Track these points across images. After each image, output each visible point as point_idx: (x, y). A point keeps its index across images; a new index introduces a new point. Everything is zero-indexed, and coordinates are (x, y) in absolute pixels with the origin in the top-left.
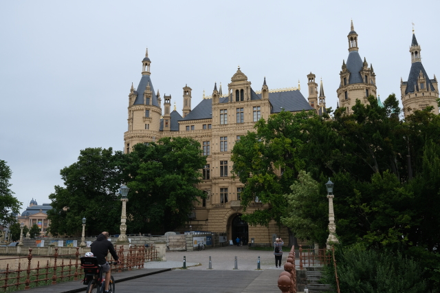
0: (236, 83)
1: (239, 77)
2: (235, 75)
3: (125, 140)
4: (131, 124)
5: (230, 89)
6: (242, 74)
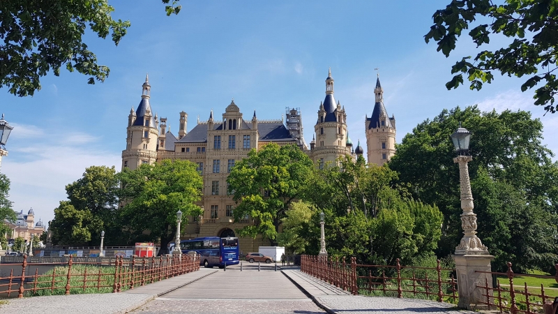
0: (230, 113)
1: (233, 108)
2: (229, 106)
3: (123, 157)
4: (129, 143)
5: (224, 118)
6: (236, 106)
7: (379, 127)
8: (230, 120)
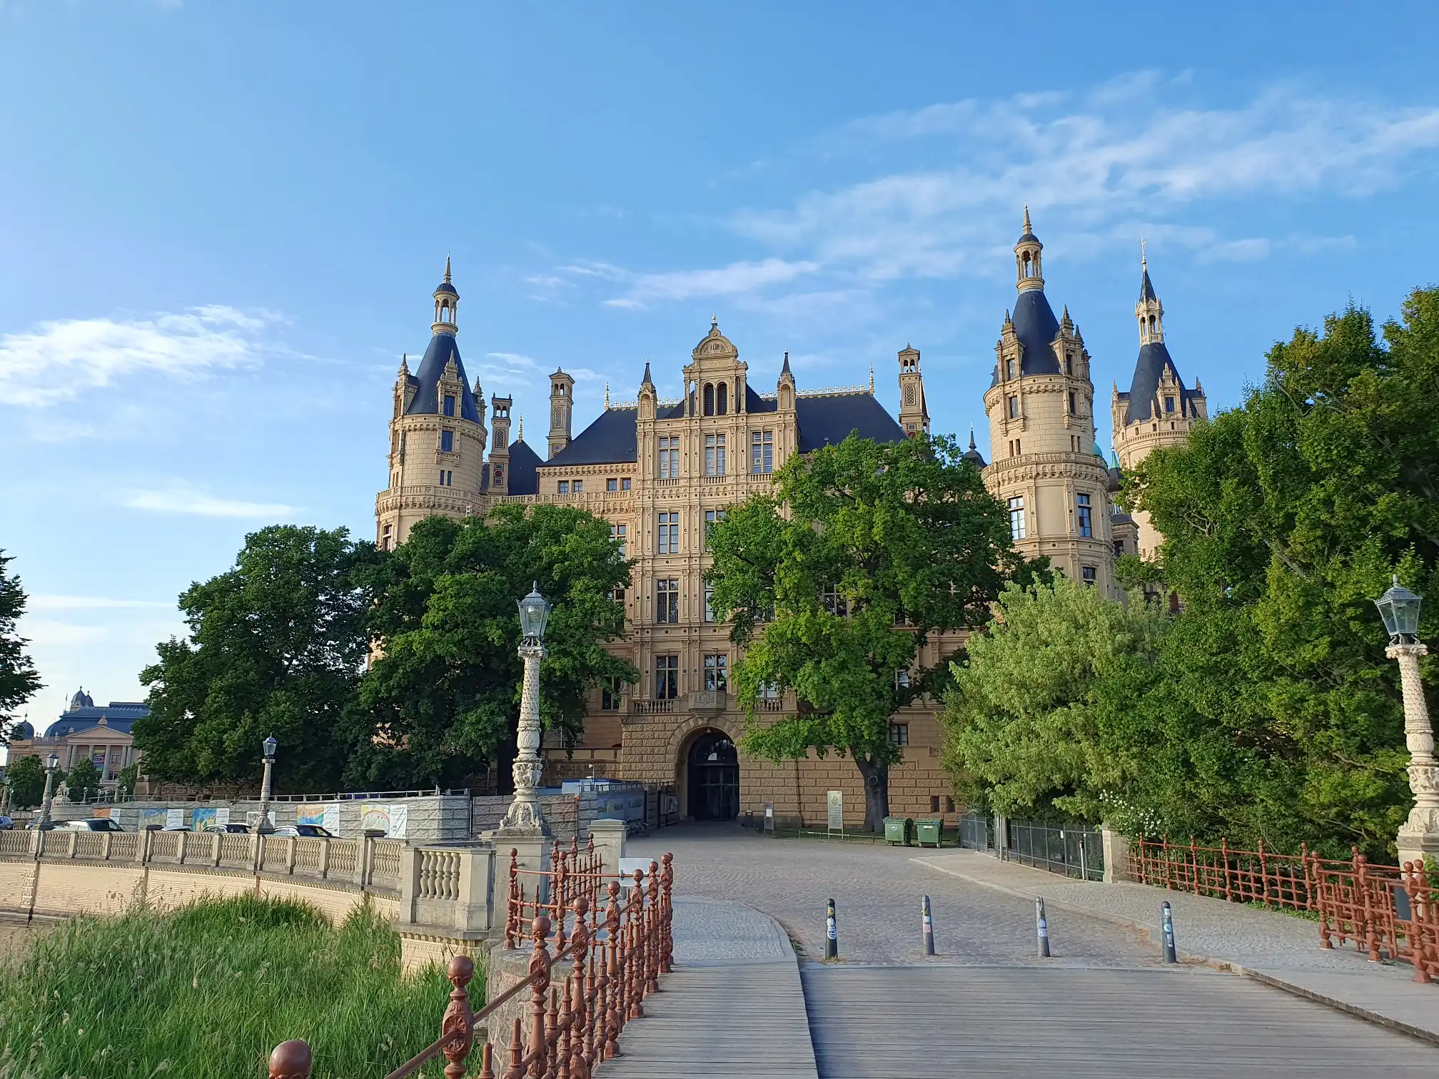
0: (704, 365)
1: (715, 348)
2: (704, 342)
5: (688, 381)
6: (724, 341)
7: (1158, 415)
8: (708, 387)
